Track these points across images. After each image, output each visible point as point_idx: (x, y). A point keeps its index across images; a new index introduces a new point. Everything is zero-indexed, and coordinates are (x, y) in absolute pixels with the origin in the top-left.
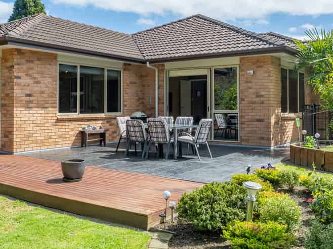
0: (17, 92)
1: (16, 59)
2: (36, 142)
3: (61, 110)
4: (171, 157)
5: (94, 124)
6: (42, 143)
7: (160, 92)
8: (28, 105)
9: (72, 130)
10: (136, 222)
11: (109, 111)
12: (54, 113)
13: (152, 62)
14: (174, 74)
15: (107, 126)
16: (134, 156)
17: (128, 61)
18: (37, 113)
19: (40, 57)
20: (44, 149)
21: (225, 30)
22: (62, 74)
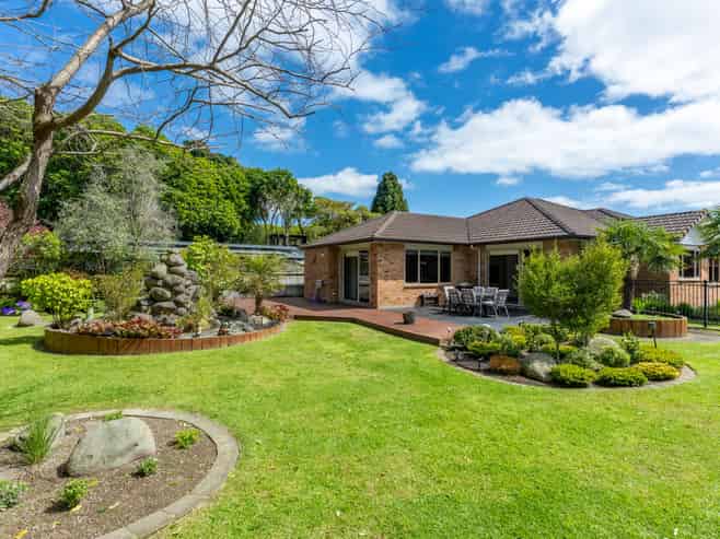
0: (379, 270)
1: (379, 249)
2: (390, 302)
3: (407, 281)
4: (477, 315)
5: (430, 291)
6: (395, 303)
7: (482, 267)
8: (386, 278)
9: (414, 295)
10: (435, 342)
11: (442, 281)
12: (403, 283)
13: (475, 245)
14: (493, 253)
15: (440, 292)
16: (455, 314)
17: (456, 246)
18: (391, 283)
19: (393, 247)
20: (396, 307)
21: (540, 215)
22: (407, 256)
